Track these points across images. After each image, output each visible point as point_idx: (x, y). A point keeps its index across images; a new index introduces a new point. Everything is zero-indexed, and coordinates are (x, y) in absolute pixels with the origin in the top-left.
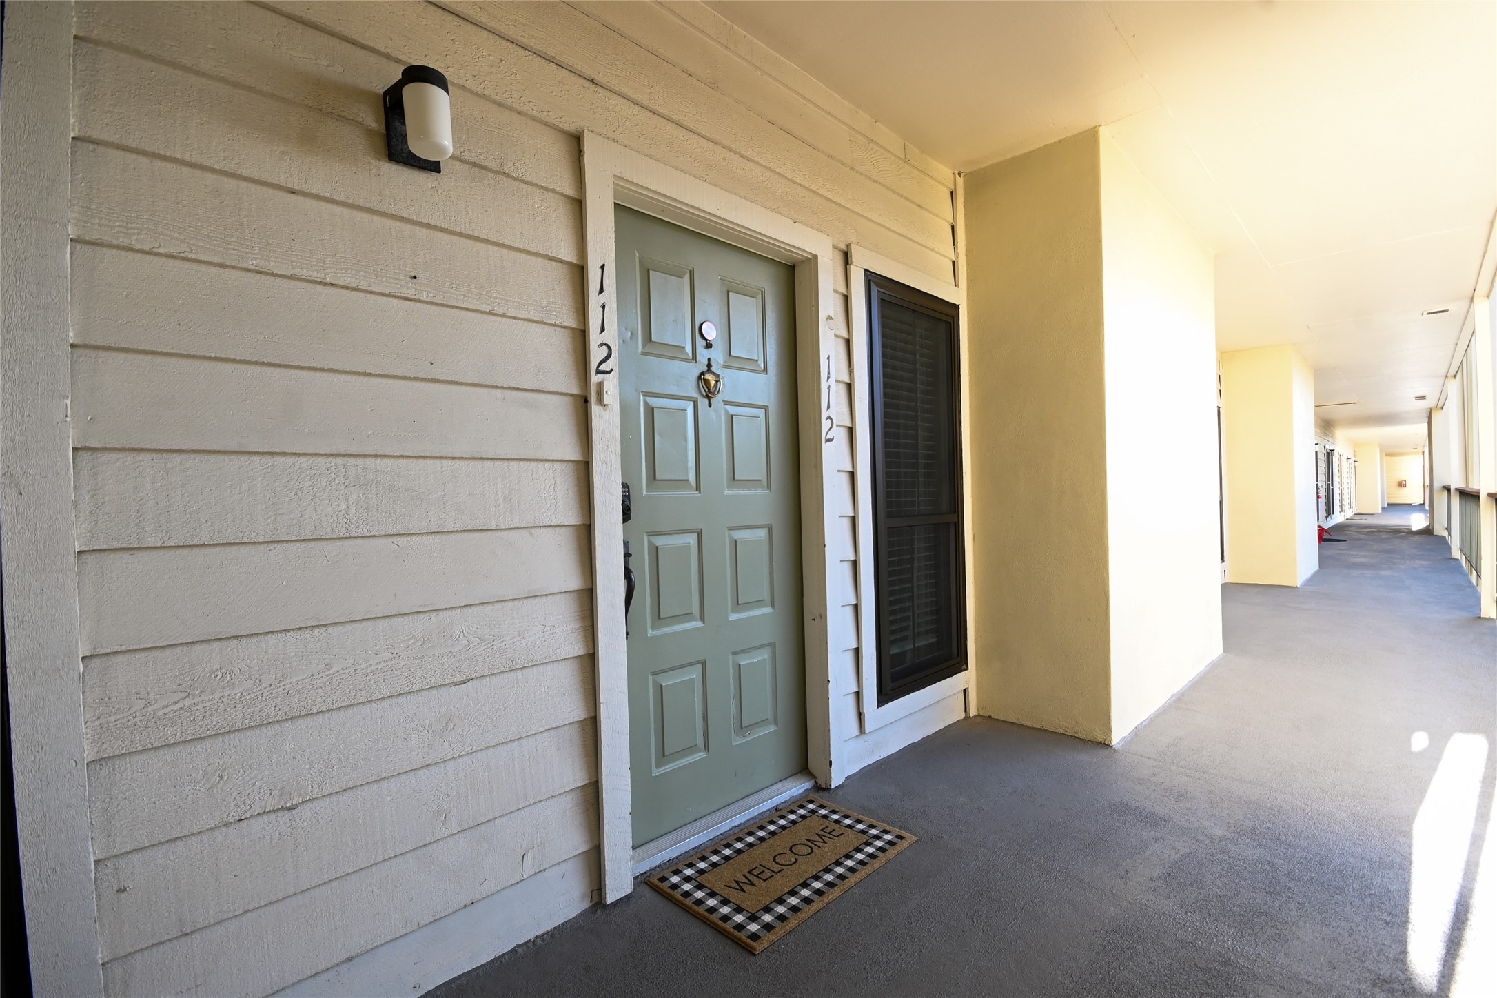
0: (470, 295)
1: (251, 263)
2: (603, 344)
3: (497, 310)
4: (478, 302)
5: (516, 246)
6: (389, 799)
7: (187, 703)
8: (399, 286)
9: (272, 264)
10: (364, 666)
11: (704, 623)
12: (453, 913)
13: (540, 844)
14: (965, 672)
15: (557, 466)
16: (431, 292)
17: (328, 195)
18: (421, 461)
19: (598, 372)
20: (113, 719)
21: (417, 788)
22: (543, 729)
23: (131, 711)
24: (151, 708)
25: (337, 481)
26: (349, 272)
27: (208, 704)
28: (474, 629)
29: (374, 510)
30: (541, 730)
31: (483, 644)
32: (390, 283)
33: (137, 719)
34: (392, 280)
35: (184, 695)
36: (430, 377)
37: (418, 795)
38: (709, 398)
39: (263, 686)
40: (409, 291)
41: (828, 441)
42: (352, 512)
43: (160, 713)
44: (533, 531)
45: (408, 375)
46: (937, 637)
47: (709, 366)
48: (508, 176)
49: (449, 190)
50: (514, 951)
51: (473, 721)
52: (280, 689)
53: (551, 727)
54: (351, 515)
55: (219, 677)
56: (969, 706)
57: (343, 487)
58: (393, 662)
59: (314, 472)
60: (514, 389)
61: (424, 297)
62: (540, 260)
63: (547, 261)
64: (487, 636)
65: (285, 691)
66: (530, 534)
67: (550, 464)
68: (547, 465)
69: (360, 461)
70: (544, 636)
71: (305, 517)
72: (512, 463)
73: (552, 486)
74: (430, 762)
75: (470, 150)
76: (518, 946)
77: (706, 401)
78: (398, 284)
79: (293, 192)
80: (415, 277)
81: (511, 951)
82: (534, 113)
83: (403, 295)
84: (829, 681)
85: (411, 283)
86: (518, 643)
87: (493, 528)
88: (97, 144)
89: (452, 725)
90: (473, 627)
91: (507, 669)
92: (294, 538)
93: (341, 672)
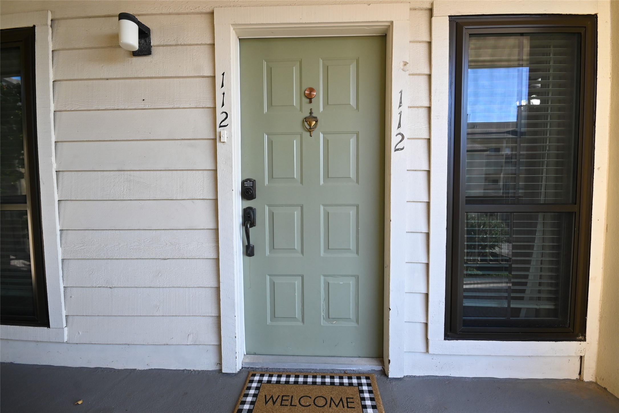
0: (165, 102)
1: (94, 107)
2: (223, 112)
3: (176, 106)
4: (168, 105)
5: (184, 76)
6: (140, 295)
7: (83, 247)
8: (138, 105)
9: (100, 106)
10: (130, 246)
11: (303, 255)
12: (160, 345)
13: (196, 333)
14: (579, 342)
15: (205, 172)
16: (150, 105)
17: (115, 77)
18: (149, 172)
19: (220, 127)
20: (67, 248)
21: (149, 294)
22: (197, 286)
23: (71, 247)
24: (75, 247)
25: (121, 180)
26: (122, 103)
27: (88, 249)
28: (169, 239)
29: (132, 190)
30: (195, 286)
31: (172, 246)
32: (136, 104)
33: (72, 250)
34: (136, 103)
35: (83, 245)
36: (149, 139)
37: (149, 297)
38: (310, 132)
39: (101, 246)
40: (142, 106)
41: (396, 150)
42: (125, 191)
43: (77, 249)
44: (194, 201)
45: (141, 139)
46: (555, 305)
47: (311, 113)
48: (181, 45)
49: (157, 60)
50: (184, 370)
51: (168, 275)
52: (106, 249)
53: (200, 286)
54: (125, 192)
55: (91, 241)
56: (583, 371)
57: (123, 182)
58: (139, 246)
59: (115, 177)
60: (183, 139)
61: (147, 107)
62: (198, 79)
63: (201, 79)
64: (173, 243)
65: (107, 250)
66: (193, 202)
67: (202, 171)
68: (200, 172)
69: (129, 172)
70: (198, 247)
71: (111, 192)
72: (184, 172)
73: (202, 181)
74: (151, 286)
75: (164, 40)
76: (186, 370)
77: (308, 133)
78: (138, 104)
79: (107, 79)
80: (144, 100)
81: (183, 370)
82: (192, 11)
83: (140, 108)
84: (390, 309)
85: (143, 102)
86: (186, 248)
87: (175, 199)
88: (60, 81)
89: (160, 275)
90: (168, 238)
91: (180, 258)
92: (108, 199)
93: (123, 247)
